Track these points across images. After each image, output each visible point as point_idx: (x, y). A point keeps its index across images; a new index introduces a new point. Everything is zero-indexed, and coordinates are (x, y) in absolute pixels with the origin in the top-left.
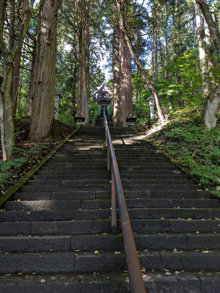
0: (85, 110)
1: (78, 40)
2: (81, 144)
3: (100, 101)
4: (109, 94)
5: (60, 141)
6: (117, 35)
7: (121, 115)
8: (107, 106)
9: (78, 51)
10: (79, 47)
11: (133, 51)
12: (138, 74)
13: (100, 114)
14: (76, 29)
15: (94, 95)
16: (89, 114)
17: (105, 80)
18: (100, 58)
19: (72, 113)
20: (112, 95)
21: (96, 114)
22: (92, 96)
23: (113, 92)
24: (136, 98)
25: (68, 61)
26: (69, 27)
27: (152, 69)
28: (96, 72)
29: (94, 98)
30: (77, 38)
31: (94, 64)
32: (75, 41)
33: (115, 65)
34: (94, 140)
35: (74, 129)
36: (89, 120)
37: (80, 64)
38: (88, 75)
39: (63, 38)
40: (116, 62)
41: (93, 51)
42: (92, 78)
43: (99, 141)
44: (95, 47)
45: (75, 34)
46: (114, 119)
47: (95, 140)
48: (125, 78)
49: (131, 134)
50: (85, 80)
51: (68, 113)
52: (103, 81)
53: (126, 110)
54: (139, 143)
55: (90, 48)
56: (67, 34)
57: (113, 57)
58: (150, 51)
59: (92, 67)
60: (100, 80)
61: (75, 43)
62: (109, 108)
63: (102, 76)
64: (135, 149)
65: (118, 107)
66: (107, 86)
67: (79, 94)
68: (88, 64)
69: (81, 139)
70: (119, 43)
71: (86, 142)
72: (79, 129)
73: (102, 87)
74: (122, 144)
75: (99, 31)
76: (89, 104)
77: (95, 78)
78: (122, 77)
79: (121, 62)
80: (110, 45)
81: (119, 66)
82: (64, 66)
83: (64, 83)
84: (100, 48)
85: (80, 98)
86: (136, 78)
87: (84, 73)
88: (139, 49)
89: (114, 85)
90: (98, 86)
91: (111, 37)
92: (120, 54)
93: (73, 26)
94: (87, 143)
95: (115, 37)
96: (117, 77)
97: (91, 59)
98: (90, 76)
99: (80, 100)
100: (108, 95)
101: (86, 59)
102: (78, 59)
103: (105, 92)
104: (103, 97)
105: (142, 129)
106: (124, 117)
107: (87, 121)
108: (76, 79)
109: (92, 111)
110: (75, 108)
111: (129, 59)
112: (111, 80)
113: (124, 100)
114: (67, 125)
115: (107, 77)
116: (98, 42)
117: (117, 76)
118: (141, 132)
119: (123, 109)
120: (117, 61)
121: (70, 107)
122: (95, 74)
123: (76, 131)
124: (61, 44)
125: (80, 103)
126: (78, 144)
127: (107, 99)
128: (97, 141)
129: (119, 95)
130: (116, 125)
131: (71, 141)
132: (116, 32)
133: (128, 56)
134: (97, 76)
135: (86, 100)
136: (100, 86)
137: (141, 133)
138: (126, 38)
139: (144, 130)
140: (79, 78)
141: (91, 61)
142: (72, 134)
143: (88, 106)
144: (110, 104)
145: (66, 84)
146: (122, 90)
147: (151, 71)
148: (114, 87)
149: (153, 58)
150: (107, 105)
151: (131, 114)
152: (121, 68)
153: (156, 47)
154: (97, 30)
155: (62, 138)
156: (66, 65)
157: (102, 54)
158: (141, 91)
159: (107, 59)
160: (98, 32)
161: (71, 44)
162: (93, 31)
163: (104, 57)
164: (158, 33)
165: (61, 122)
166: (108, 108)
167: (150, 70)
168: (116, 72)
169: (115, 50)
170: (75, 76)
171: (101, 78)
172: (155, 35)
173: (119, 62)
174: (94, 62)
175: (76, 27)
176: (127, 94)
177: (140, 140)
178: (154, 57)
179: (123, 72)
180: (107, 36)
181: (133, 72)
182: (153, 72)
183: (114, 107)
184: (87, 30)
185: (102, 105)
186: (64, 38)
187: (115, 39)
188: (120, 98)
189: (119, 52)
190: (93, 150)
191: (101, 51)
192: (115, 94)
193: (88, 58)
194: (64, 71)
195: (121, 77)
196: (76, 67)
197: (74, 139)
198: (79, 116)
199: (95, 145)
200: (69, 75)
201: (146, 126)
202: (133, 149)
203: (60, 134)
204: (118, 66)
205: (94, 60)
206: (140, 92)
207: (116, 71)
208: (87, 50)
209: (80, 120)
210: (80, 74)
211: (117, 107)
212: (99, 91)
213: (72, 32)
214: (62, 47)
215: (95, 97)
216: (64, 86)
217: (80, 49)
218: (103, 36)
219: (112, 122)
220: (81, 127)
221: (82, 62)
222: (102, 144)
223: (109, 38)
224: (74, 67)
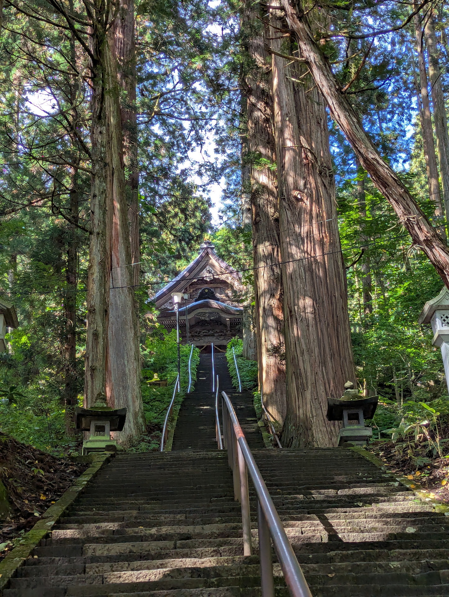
0: (124, 374)
1: (84, 72)
2: (116, 548)
3: (192, 327)
4: (234, 292)
5: (11, 539)
6: (258, 41)
7: (301, 389)
8: (224, 347)
9: (88, 114)
10: (94, 97)
11: (340, 104)
12: (362, 197)
13: (195, 385)
14: (77, 26)
15: (161, 301)
16: (144, 391)
17: (211, 228)
18: (184, 138)
19: (62, 388)
20: (246, 293)
21: (177, 387)
22: (152, 303)
23: (254, 281)
24: (362, 302)
25: (44, 159)
26: (49, 21)
27: (424, 171)
28: (166, 199)
29: (166, 314)
30: (80, 62)
31: (157, 163)
32: (75, 75)
33: (258, 163)
34: (179, 523)
35: (78, 474)
36: (143, 417)
37: (97, 167)
38: (134, 214)
39: (18, 65)
40: (263, 150)
41: (150, 108)
42: (151, 224)
43: (208, 529)
44: (162, 94)
45: (73, 46)
46: (266, 405)
47: (186, 523)
48: (307, 217)
49: (360, 482)
50: (121, 235)
51: (43, 392)
52: (200, 237)
53: (324, 363)
54: (411, 530)
55: (138, 100)
56: (37, 46)
57: (246, 130)
58: (410, 97)
59: (151, 177)
60: (186, 231)
61: (72, 82)
62: (238, 356)
63: (198, 214)
64: (395, 564)
65: (283, 349)
66: (221, 257)
67: (96, 301)
68: (134, 165)
69: (113, 521)
70: (269, 73)
71: (142, 539)
72: (101, 468)
73: (198, 263)
74: (325, 540)
75: (175, 30)
76: (141, 342)
77: (164, 225)
78: (293, 214)
79: (284, 148)
80: (227, 82)
81: (274, 167)
82: (22, 181)
83: (21, 253)
84: (182, 97)
85: (98, 318)
86: (354, 215)
87: (117, 205)
88: (362, 91)
89: (256, 252)
90: (179, 257)
91: (232, 49)
92: (278, 118)
93: (65, 15)
94: (145, 544)
95: (251, 50)
96: (267, 215)
97: (147, 144)
98: (142, 218)
99: (100, 330)
100: (227, 296)
101: (122, 146)
102: (90, 145)
103: (215, 281)
104: (207, 305)
105: (417, 454)
106: (316, 398)
107: (136, 423)
108: (79, 231)
109: (156, 376)
110: (75, 363)
111: (317, 135)
112: (239, 228)
113: (310, 316)
114: (42, 454)
115: (221, 217)
116: (173, 70)
117: (271, 211)
118: (412, 469)
119: (306, 357)
120: (265, 147)
121: (49, 360)
122: (164, 206)
123: (84, 480)
124: (9, 90)
125: (101, 340)
126: (100, 550)
127: (223, 315)
128: (198, 529)
129: (281, 295)
130: (280, 437)
131: (65, 539)
132: (252, 27)
133: (313, 122)
134: (176, 215)
135: (130, 324)
136: (187, 259)
137: (410, 477)
138: (306, 54)
139: (427, 460)
140: (96, 230)
141: (145, 151)
142: (69, 497)
143: (137, 352)
144: (241, 338)
145: (35, 256)
146: (294, 271)
147: (423, 178)
148: (256, 259)
149: (426, 123)
150: (224, 343)
151: (348, 384)
152: (287, 174)
153: (437, 77)
154: (170, 24)
155: (22, 520)
156: (32, 177)
157: (195, 119)
158: (382, 271)
159: (217, 137)
160: (171, 33)
161: (58, 88)
162: (149, 27)
163: (202, 133)
164: (440, 20)
165: (14, 441)
166: (231, 353)
167: (418, 174)
168: (263, 192)
169: (253, 99)
170: (74, 220)
171: (192, 221)
172: (427, 31)
173: (273, 150)
174: (156, 156)
175: (78, 17)
176: (323, 290)
177: (415, 514)
178: (432, 118)
179: (295, 193)
180: (212, 47)
181: (341, 190)
182: (433, 182)
183: (264, 350)
184: (123, 27)
185: (204, 342)
186: (25, 66)
187: (249, 56)
188: (287, 310)
189: (272, 110)
190: (180, 579)
191: (188, 109)
192: (265, 292)
193: (133, 139)
194: (26, 202)
195: (289, 213)
196: (79, 182)
197: (80, 522)
198: (99, 404)
199: (186, 550)
200: (47, 216)
201: (433, 437)
202: (387, 569)
203: (11, 502)
204: (269, 169)
205: (157, 147)
206: (378, 275)
207: (264, 188)
208: (129, 106)
209: (100, 423)
210: (97, 211)
211: (275, 350)
212: (183, 278)
213: (60, 39)
214: (13, 98)
215: (167, 309)
216: (20, 268)
217: (97, 106)
218: (194, 46)
219: (256, 422)
220: (108, 461)
221: (108, 160)
222: (225, 543)
223: (221, 52)
224: (68, 182)
